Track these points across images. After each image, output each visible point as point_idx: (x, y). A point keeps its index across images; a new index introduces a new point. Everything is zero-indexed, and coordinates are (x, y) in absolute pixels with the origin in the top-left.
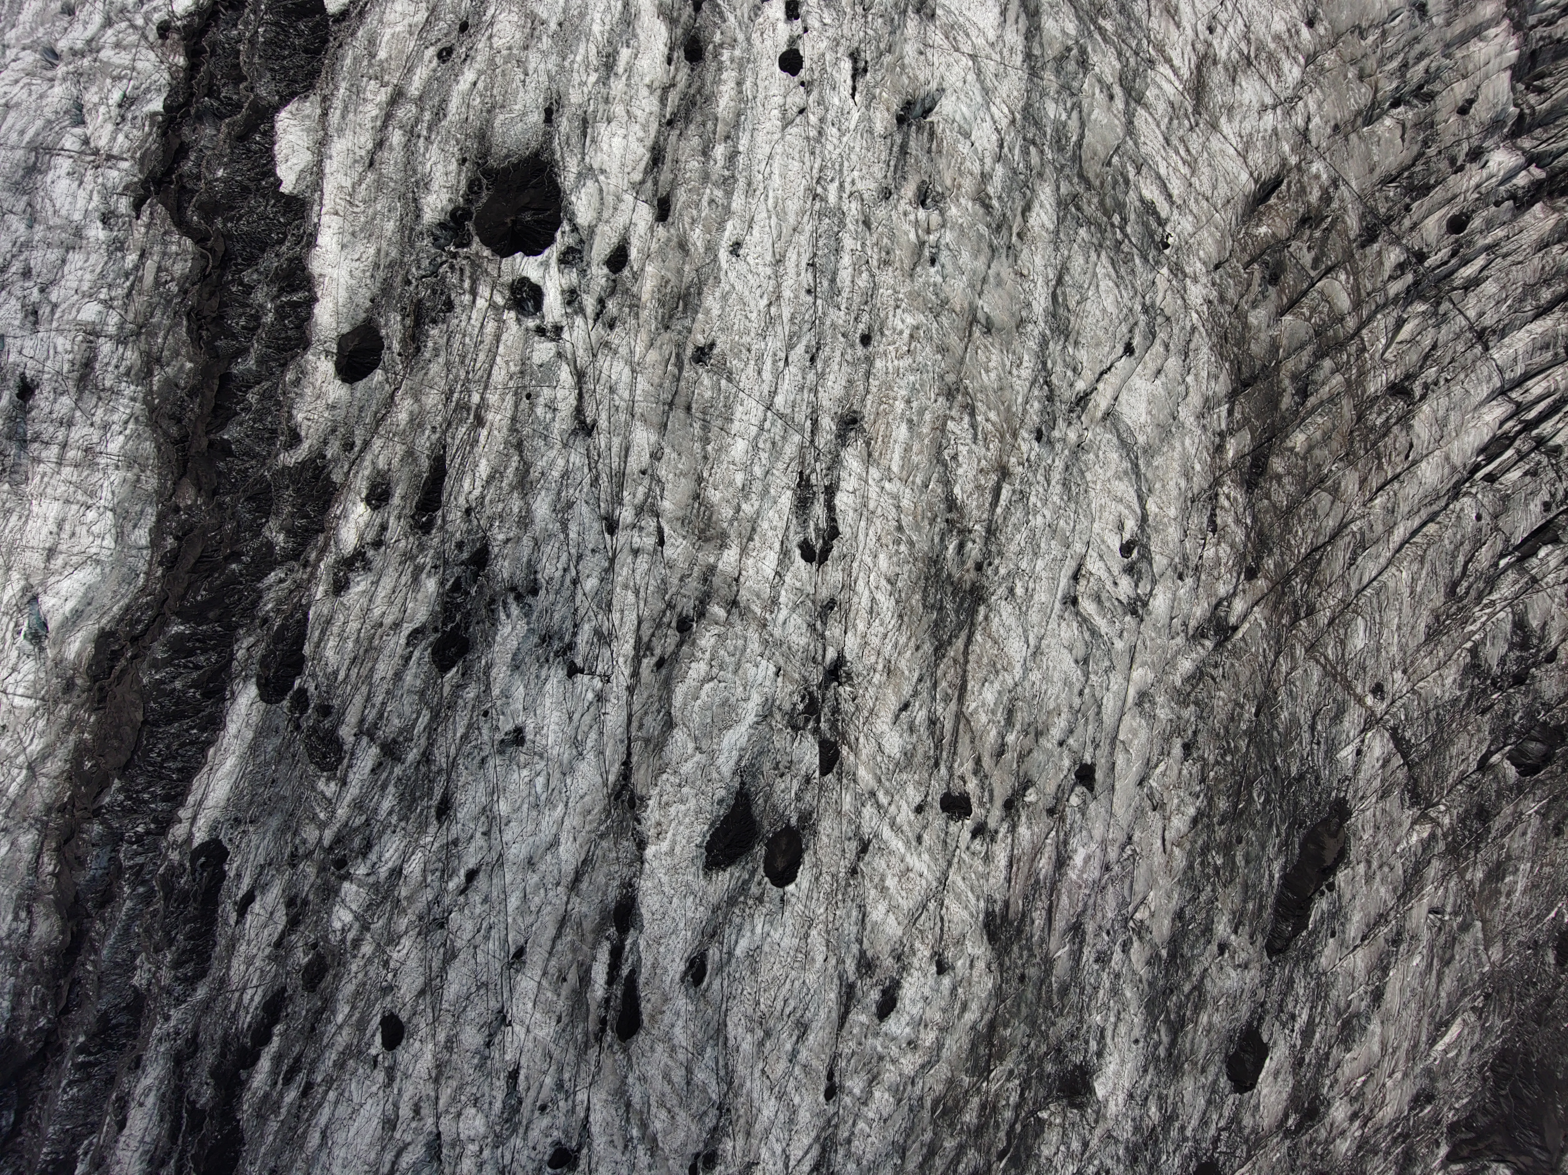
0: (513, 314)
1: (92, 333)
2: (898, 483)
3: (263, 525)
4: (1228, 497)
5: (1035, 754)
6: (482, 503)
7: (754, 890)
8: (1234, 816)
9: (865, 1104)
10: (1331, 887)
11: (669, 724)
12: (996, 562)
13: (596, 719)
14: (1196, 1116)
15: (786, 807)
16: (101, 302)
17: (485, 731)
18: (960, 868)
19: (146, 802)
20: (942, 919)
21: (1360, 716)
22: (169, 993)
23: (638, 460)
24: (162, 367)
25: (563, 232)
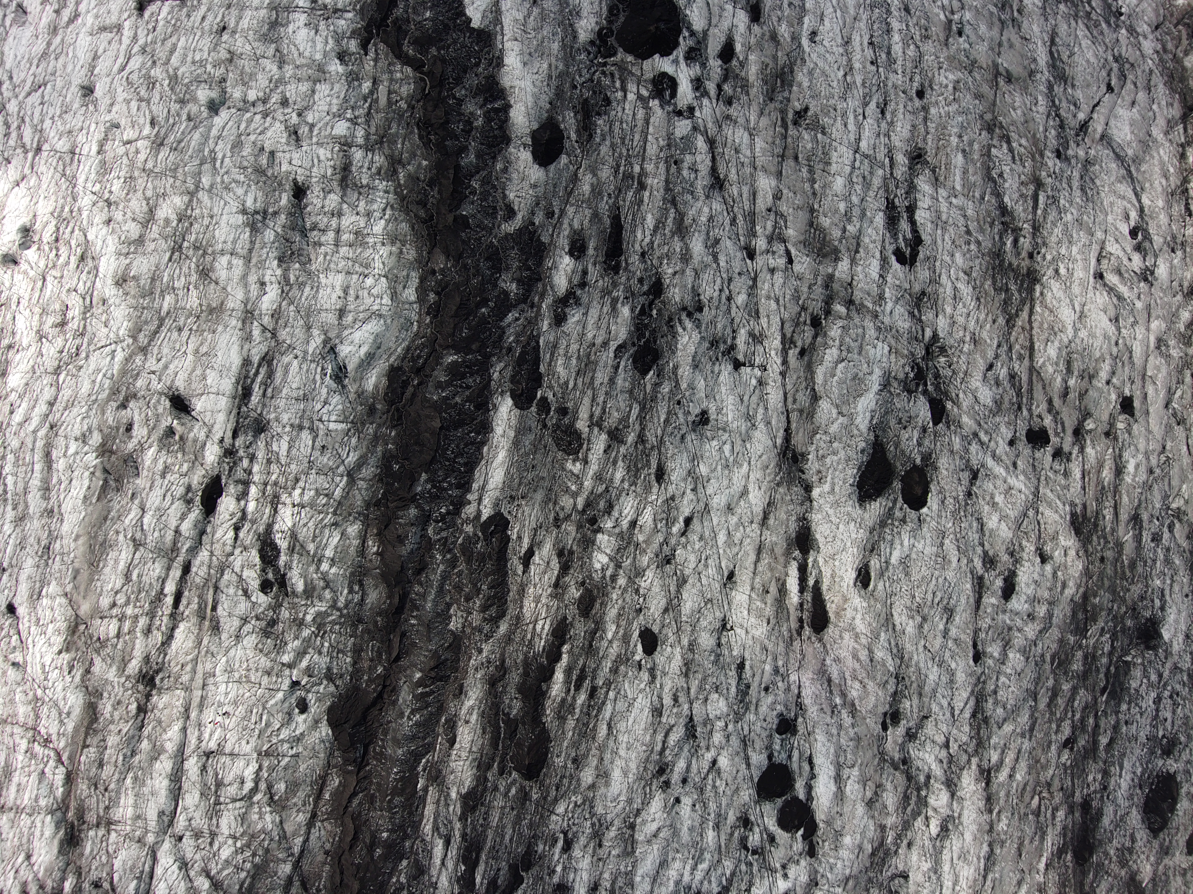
0: (657, 102)
1: (346, 144)
2: (962, 198)
3: (499, 278)
5: (1091, 392)
6: (652, 247)
7: (898, 514)
9: (1003, 663)
11: (815, 398)
12: (1043, 251)
13: (761, 398)
15: (911, 452)
16: (348, 120)
17: (681, 415)
18: (1047, 484)
19: (446, 490)
20: (1039, 523)
22: (480, 631)
23: (764, 201)
24: (404, 166)
25: (684, 38)
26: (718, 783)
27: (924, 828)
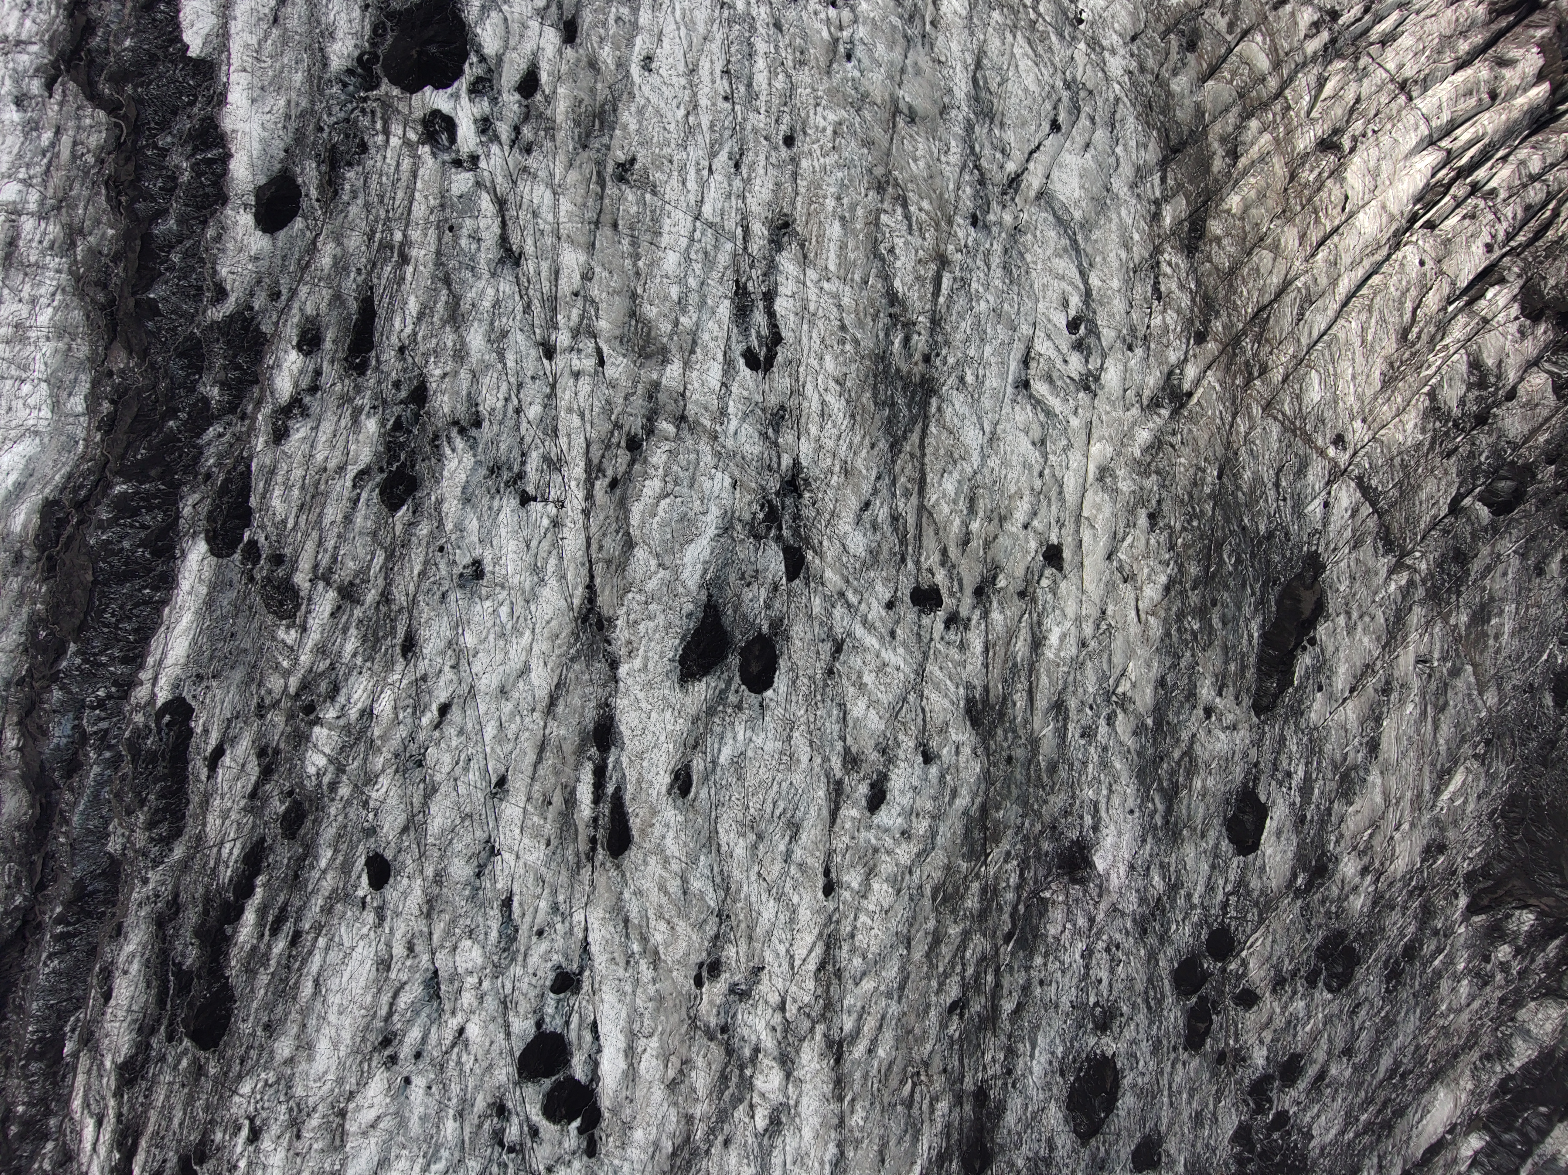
0: (427, 148)
1: (14, 212)
2: (837, 281)
3: (197, 381)
4: (1169, 264)
5: (1001, 539)
6: (415, 340)
7: (732, 698)
8: (1206, 580)
9: (864, 897)
10: (1313, 642)
11: (629, 544)
12: (944, 352)
13: (554, 544)
14: (1202, 882)
15: (756, 616)
16: (20, 181)
17: (442, 566)
18: (936, 659)
19: (104, 665)
20: (923, 710)
21: (1323, 468)
22: (145, 855)
24: (84, 237)
25: (471, 64)
26: (464, 1058)
27: (747, 1120)
